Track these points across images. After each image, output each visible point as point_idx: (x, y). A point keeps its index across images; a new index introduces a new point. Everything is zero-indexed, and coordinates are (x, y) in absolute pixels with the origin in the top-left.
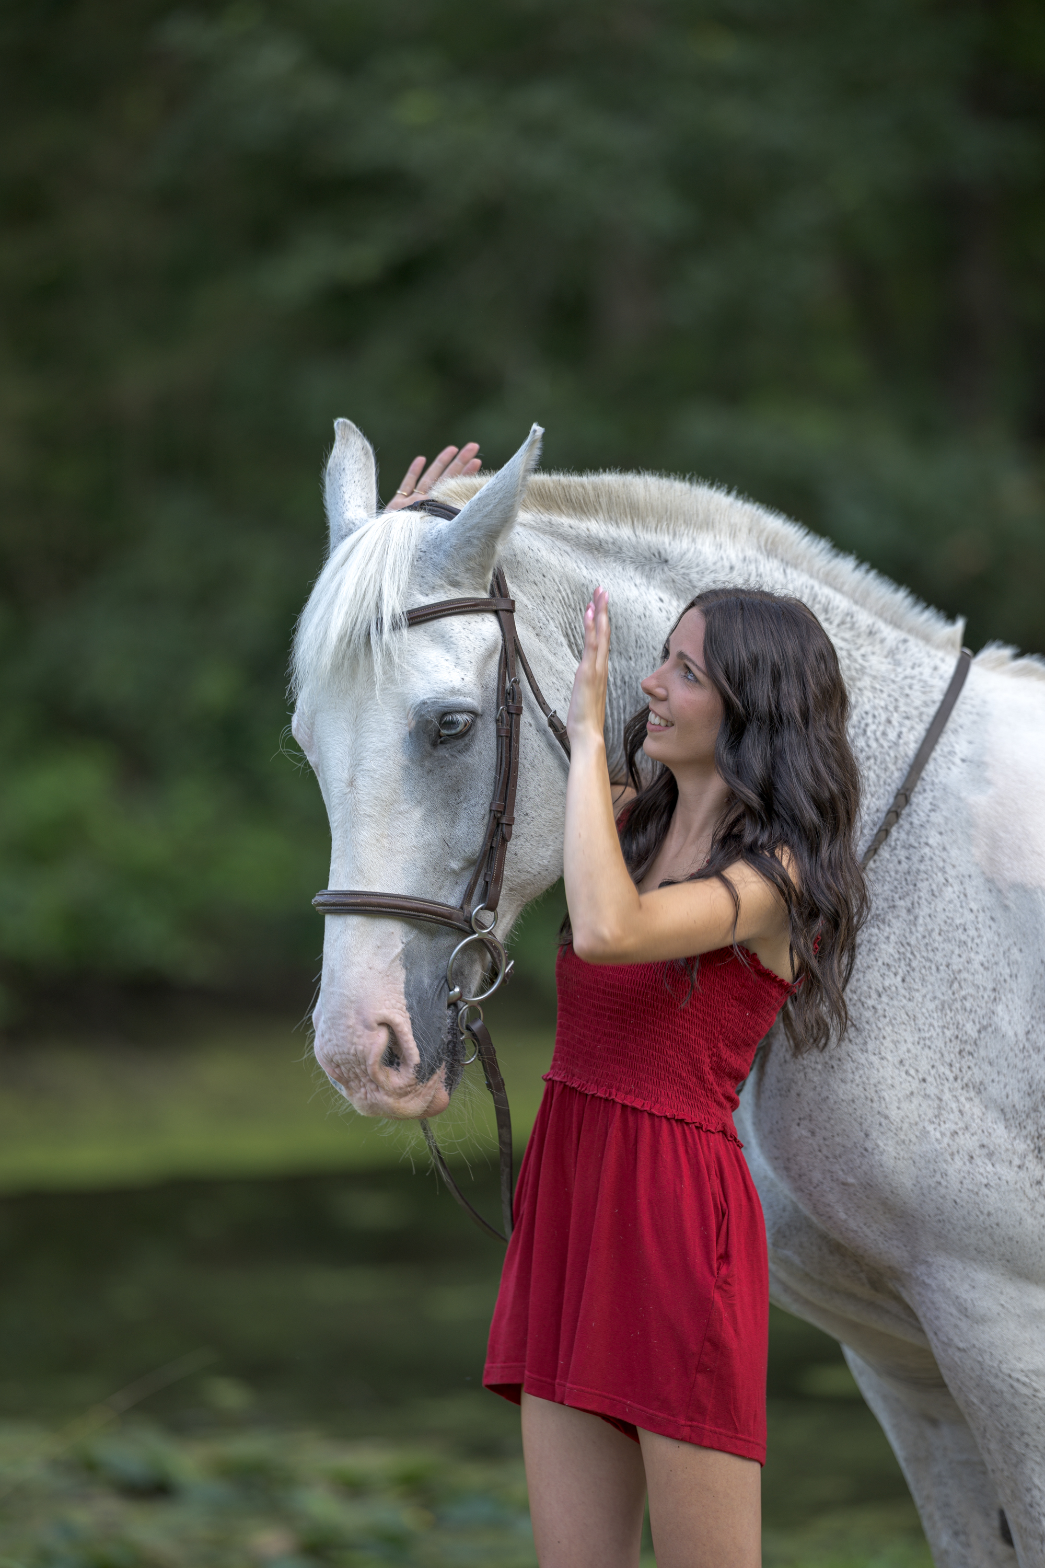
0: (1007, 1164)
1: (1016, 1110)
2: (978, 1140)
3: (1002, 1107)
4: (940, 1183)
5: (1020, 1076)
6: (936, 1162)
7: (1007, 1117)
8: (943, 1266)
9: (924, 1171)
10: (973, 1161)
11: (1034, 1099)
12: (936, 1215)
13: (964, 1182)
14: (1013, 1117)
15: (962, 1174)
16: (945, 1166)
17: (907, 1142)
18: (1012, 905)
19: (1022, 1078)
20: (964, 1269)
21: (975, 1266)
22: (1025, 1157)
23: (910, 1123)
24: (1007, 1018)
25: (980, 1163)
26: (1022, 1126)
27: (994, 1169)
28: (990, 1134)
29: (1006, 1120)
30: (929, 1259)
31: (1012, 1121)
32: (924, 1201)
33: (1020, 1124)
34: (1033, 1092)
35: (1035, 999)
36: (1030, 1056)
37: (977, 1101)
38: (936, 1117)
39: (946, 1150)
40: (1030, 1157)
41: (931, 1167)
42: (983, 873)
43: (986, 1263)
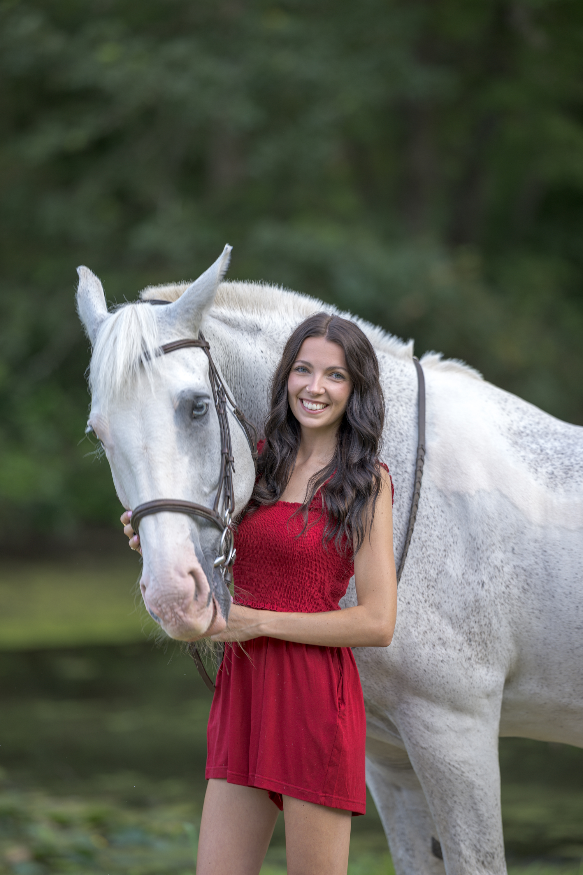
0: (453, 649)
1: (458, 618)
2: (438, 636)
3: (450, 616)
4: (417, 661)
5: (460, 598)
6: (415, 649)
7: (453, 622)
8: (417, 705)
9: (408, 654)
10: (435, 648)
11: (467, 611)
12: (414, 678)
13: (430, 659)
14: (456, 622)
15: (429, 655)
16: (420, 651)
17: (400, 638)
18: (453, 504)
19: (461, 600)
20: (428, 706)
21: (434, 705)
22: (462, 645)
23: (402, 628)
24: (452, 566)
25: (439, 649)
26: (461, 627)
27: (445, 652)
28: (444, 632)
29: (452, 624)
30: (409, 701)
31: (455, 624)
32: (408, 671)
33: (460, 626)
34: (467, 607)
35: (467, 555)
36: (465, 587)
37: (437, 613)
38: (415, 623)
39: (421, 642)
40: (465, 644)
41: (413, 652)
42: (436, 487)
43: (440, 703)
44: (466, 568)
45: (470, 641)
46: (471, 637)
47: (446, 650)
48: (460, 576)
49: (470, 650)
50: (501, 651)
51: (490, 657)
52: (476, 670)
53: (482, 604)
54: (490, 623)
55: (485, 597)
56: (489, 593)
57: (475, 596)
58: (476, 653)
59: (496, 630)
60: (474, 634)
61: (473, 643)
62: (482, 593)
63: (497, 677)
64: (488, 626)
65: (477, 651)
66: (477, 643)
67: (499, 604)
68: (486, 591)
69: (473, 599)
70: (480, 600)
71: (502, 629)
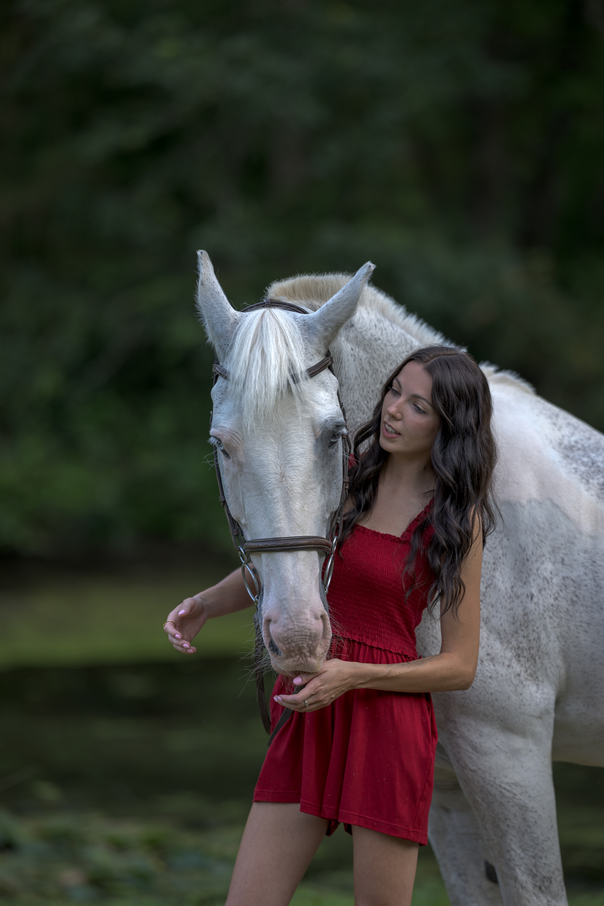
0: (502, 664)
1: (506, 633)
2: (486, 651)
3: (498, 631)
7: (501, 637)
8: (464, 724)
10: (483, 663)
11: (516, 626)
13: (478, 675)
14: (504, 637)
18: (503, 514)
19: (509, 614)
20: (476, 725)
21: (483, 724)
22: (511, 660)
25: (487, 665)
27: (494, 668)
30: (456, 720)
31: (504, 639)
33: (508, 641)
37: (485, 628)
43: (489, 722)
44: (515, 581)
45: (519, 657)
46: (520, 652)
47: (494, 665)
48: (509, 590)
49: (519, 666)
50: (550, 668)
51: (539, 674)
52: (526, 686)
53: (530, 618)
54: (539, 638)
55: (534, 610)
56: (538, 606)
57: (524, 609)
58: (525, 669)
59: (545, 646)
60: (522, 649)
61: (522, 659)
62: (531, 606)
63: (548, 694)
64: (537, 641)
65: (525, 667)
66: (526, 659)
67: (548, 618)
68: (535, 604)
69: (522, 613)
70: (529, 614)
71: (550, 644)
